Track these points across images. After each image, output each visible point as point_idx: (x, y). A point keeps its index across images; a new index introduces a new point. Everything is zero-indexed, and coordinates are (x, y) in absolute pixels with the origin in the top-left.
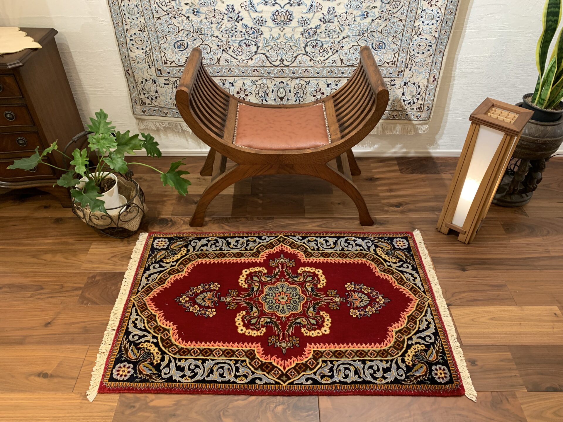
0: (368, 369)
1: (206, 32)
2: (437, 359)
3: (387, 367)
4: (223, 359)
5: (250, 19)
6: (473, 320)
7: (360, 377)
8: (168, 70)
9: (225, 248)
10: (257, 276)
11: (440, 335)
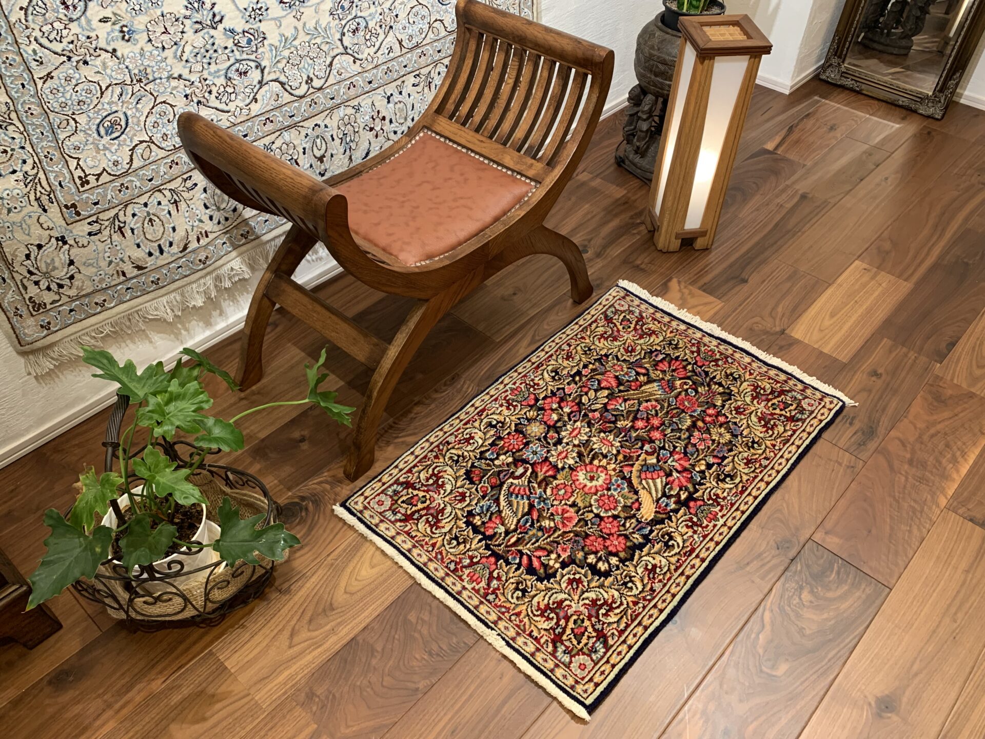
1: (156, 75)
5: (238, 12)
8: (94, 198)
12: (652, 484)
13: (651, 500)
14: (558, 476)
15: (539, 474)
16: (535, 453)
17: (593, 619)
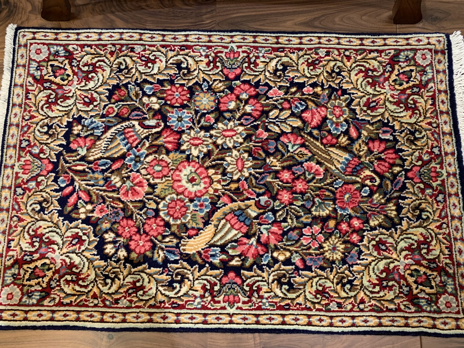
12: (226, 229)
13: (208, 239)
14: (171, 155)
15: (161, 139)
16: (180, 119)
17: (57, 276)
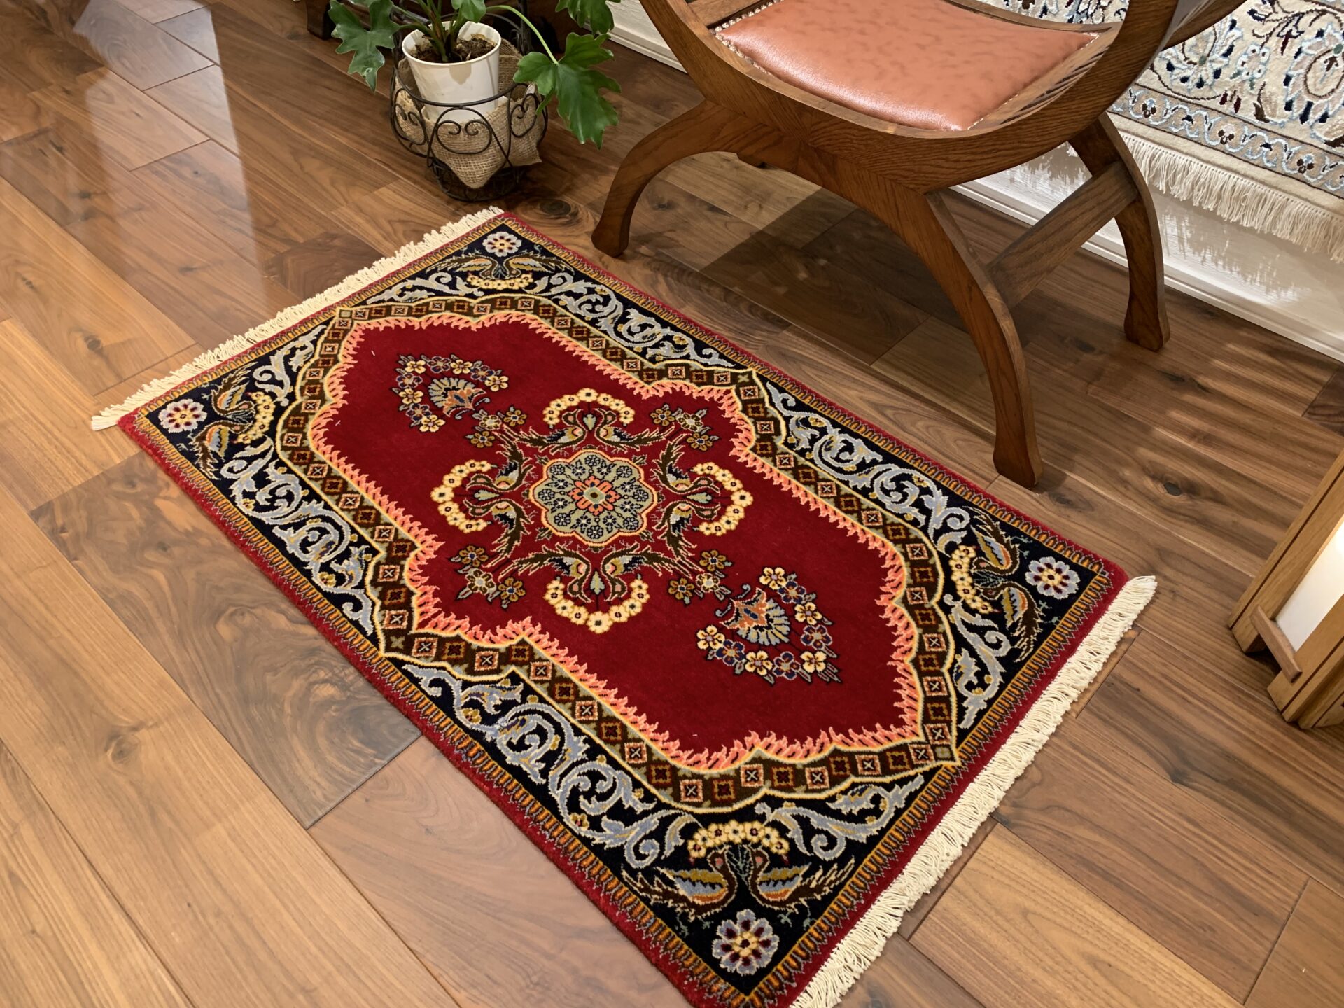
0: (584, 774)
2: (781, 904)
3: (631, 809)
4: (344, 518)
6: (1025, 913)
7: (544, 773)
9: (606, 324)
10: (598, 417)
11: (866, 861)
